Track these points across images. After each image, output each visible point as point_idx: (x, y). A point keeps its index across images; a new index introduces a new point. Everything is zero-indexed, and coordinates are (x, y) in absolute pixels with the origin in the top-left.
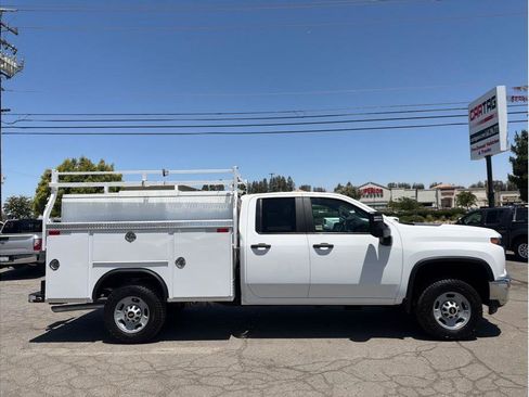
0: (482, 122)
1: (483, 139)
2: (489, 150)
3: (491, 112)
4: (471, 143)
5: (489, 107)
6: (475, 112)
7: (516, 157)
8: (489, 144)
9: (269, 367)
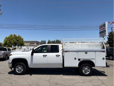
0: (102, 29)
1: (102, 33)
2: (104, 35)
3: (104, 27)
4: (100, 34)
5: (104, 26)
6: (101, 27)
7: (108, 37)
8: (104, 34)
9: (56, 84)
